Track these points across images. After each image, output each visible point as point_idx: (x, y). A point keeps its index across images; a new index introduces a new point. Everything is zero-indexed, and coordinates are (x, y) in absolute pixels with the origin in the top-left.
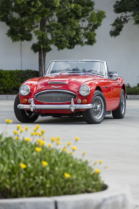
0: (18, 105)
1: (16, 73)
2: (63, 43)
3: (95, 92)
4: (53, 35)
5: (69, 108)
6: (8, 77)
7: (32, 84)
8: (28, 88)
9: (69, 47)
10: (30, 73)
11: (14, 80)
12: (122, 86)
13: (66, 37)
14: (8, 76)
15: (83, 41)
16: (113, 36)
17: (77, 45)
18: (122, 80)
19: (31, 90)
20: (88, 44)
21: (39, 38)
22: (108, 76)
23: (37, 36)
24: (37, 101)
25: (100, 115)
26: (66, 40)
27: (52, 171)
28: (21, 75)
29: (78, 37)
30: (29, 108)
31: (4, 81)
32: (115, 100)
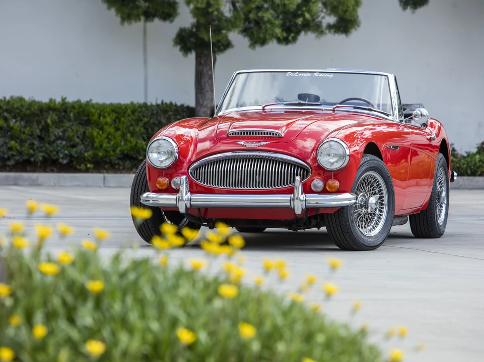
0: (141, 194)
1: (129, 111)
2: (266, 28)
3: (364, 160)
4: (238, 5)
5: (289, 204)
6: (106, 124)
7: (182, 135)
8: (173, 147)
9: (281, 38)
10: (170, 113)
11: (125, 131)
12: (438, 144)
13: (275, 11)
14: (109, 120)
15: (320, 22)
16: (409, 7)
17: (306, 32)
18: (440, 128)
19: (179, 153)
20: (335, 32)
21: (197, 12)
22: (400, 115)
23: (192, 6)
24: (197, 185)
25: (377, 224)
26: (275, 20)
27: (266, 354)
28: (144, 117)
29: (309, 11)
30: (175, 202)
31: (95, 134)
32: (417, 185)
